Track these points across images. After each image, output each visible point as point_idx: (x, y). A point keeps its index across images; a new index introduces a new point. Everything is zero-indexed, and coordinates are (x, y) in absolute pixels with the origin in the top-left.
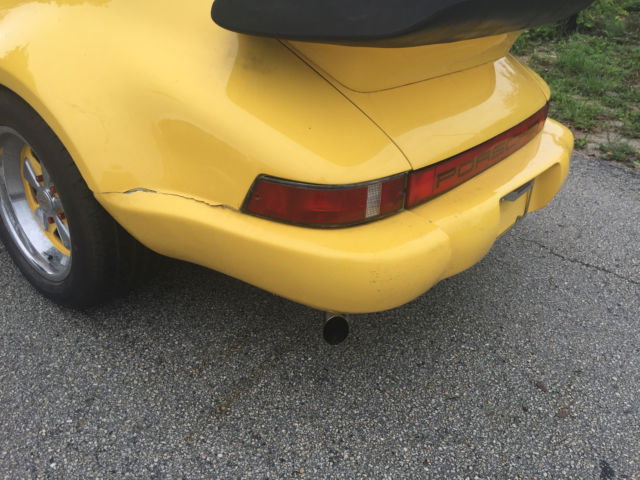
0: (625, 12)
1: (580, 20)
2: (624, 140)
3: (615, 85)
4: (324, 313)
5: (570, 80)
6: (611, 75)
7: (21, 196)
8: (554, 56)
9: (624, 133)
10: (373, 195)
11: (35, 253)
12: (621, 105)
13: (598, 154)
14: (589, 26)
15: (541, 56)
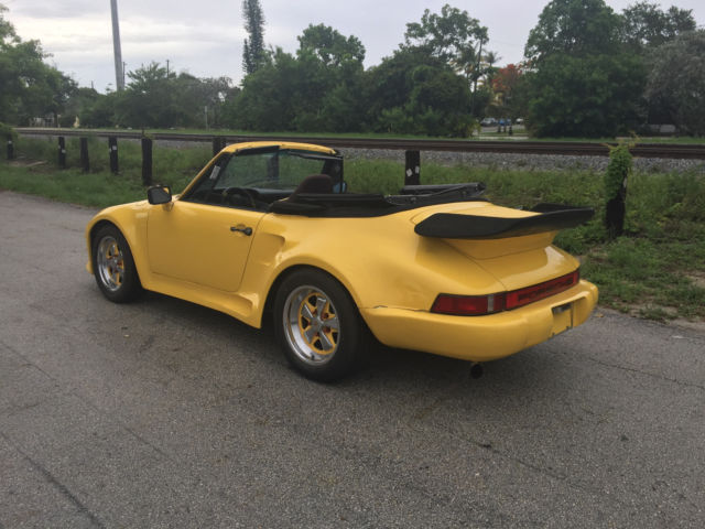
0: (665, 219)
1: (626, 227)
2: (657, 307)
3: (655, 272)
4: (469, 362)
5: (618, 270)
6: (653, 266)
7: (296, 323)
8: (606, 255)
9: (659, 302)
10: (490, 301)
11: (306, 356)
12: (658, 286)
13: (638, 316)
14: (634, 230)
15: (595, 254)
